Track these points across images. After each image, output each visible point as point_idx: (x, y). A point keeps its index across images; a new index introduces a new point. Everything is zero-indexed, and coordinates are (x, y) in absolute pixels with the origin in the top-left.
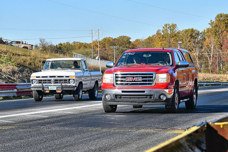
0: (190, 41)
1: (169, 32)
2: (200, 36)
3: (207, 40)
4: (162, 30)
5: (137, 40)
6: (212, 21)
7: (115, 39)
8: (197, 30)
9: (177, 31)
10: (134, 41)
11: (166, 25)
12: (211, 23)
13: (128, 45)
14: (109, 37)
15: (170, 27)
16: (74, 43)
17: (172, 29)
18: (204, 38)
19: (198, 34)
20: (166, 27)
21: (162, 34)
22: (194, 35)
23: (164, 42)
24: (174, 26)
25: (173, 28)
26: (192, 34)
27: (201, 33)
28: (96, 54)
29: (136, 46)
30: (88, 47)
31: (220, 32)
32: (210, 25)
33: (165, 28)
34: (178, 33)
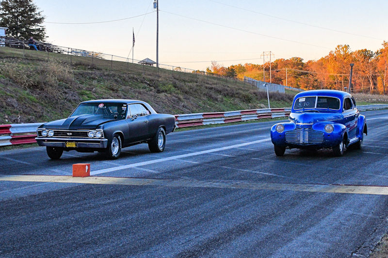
1: (342, 53)
2: (374, 57)
4: (334, 52)
5: (310, 62)
7: (287, 60)
8: (370, 50)
9: (350, 52)
10: (307, 62)
11: (339, 46)
12: (385, 44)
13: (300, 67)
14: (281, 59)
15: (343, 48)
16: (246, 64)
19: (371, 54)
20: (339, 48)
21: (335, 55)
23: (337, 63)
24: (347, 47)
25: (346, 49)
26: (366, 54)
27: (374, 54)
28: (268, 76)
29: (309, 67)
30: (260, 69)
34: (351, 54)
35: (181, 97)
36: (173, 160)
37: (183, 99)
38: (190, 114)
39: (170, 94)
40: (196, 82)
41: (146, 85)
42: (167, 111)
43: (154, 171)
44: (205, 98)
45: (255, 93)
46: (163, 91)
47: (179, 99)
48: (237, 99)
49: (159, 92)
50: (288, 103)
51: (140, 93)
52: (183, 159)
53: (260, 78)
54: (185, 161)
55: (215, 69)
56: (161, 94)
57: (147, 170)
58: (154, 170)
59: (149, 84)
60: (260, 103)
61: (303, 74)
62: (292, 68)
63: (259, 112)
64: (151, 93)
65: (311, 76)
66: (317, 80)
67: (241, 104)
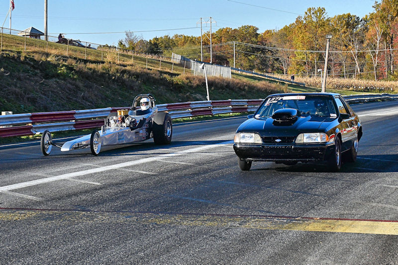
0: (345, 32)
1: (314, 20)
2: (360, 25)
3: (371, 30)
4: (303, 17)
5: (268, 32)
6: (378, 3)
7: (235, 30)
8: (355, 16)
9: (326, 18)
10: (264, 32)
11: (310, 10)
12: (377, 6)
13: (254, 39)
15: (315, 12)
16: (176, 36)
17: (318, 15)
18: (366, 28)
19: (357, 21)
20: (310, 12)
21: (304, 22)
22: (351, 22)
23: (307, 34)
24: (321, 11)
25: (320, 14)
26: (349, 22)
27: (361, 20)
28: (207, 54)
29: (266, 40)
30: (196, 43)
31: (389, 18)
32: (374, 9)
33: (308, 13)
34: (328, 20)
35: (81, 85)
36: (64, 180)
37: (82, 88)
38: (92, 110)
39: (64, 80)
40: (103, 62)
41: (29, 67)
42: (59, 105)
43: (34, 198)
44: (115, 86)
45: (187, 78)
46: (53, 76)
47: (77, 87)
48: (162, 87)
49: (47, 77)
50: (236, 92)
51: (19, 79)
52: (79, 178)
53: (196, 56)
54: (83, 181)
55: (131, 42)
56: (50, 80)
57: (25, 196)
58: (35, 195)
59: (33, 66)
60: (195, 93)
61: (258, 49)
62: (242, 41)
63: (194, 106)
64: (36, 78)
65: (269, 52)
66: (278, 59)
67: (168, 95)
